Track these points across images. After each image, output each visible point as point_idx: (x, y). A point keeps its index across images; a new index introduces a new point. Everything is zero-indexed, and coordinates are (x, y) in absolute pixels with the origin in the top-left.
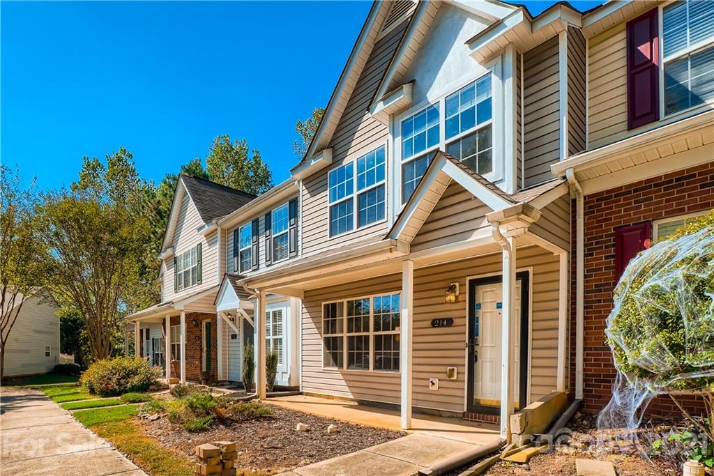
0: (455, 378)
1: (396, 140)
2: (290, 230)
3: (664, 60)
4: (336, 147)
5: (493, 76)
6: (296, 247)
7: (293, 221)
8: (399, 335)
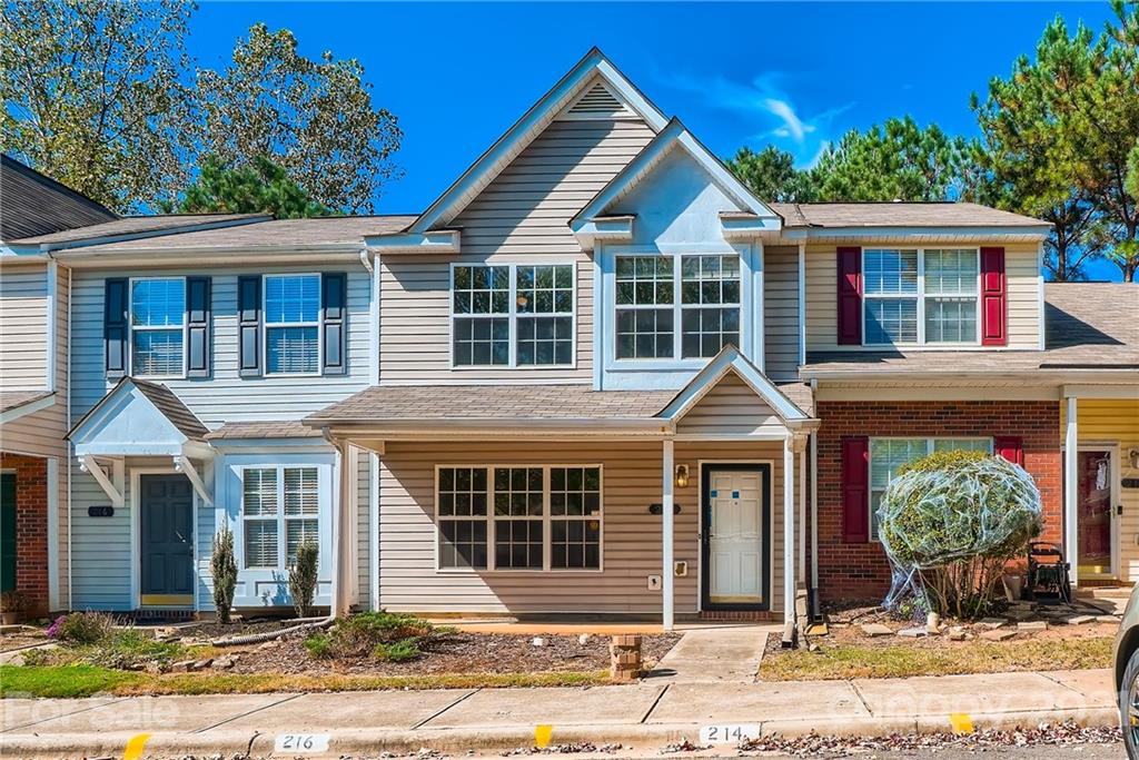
0: (685, 573)
1: (605, 275)
2: (325, 325)
3: (865, 296)
4: (470, 232)
5: (741, 260)
6: (344, 359)
7: (334, 311)
8: (598, 521)
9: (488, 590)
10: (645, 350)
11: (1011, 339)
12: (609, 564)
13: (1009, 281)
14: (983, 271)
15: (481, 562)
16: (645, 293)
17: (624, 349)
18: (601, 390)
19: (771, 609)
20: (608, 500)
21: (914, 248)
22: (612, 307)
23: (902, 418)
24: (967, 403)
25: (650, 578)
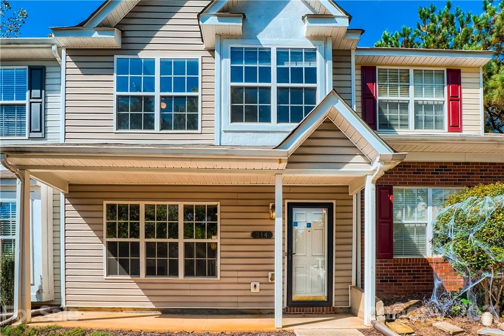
1: (223, 61)
2: (31, 103)
3: (378, 98)
4: (128, 34)
5: (318, 52)
6: (43, 128)
7: (36, 93)
8: (216, 243)
9: (141, 292)
10: (251, 116)
11: (464, 128)
12: (225, 274)
13: (463, 91)
14: (448, 83)
15: (135, 272)
16: (251, 74)
17: (236, 115)
18: (220, 145)
19: (333, 305)
20: (225, 228)
21: (407, 68)
22: (228, 83)
23: (414, 173)
24: (455, 163)
25: (252, 284)
